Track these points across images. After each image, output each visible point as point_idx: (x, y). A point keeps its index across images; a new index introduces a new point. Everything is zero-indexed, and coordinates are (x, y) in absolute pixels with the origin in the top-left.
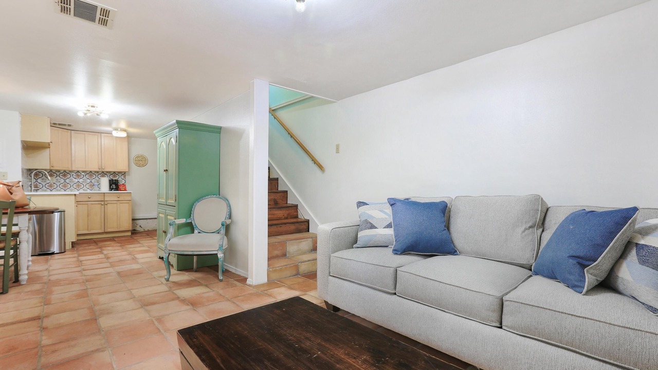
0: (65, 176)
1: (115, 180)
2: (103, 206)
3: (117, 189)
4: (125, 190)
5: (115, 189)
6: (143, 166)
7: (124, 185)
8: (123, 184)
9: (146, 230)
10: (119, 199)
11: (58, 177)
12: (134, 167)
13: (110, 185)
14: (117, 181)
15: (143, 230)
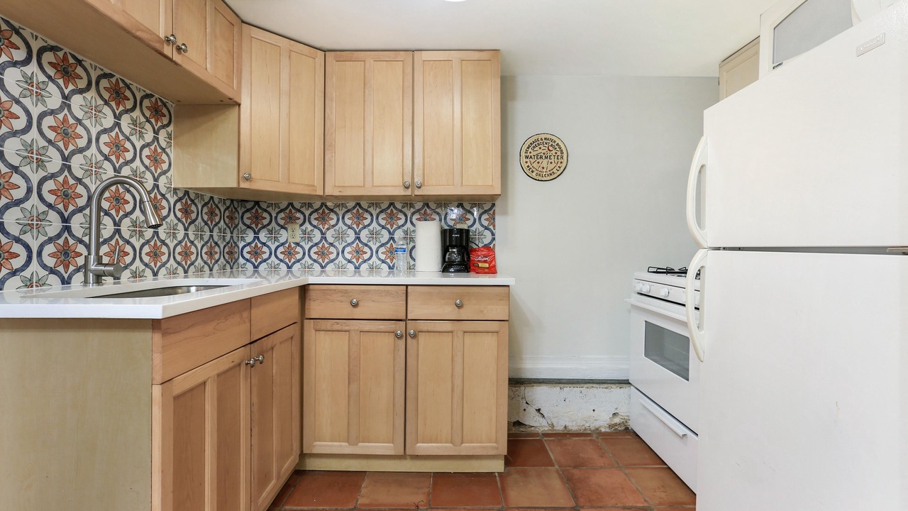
0: (323, 219)
1: (460, 231)
2: (402, 342)
3: (466, 266)
4: (492, 270)
5: (460, 264)
6: (553, 176)
7: (489, 249)
8: (487, 247)
9: (559, 427)
10: (464, 314)
11: (307, 224)
12: (520, 181)
13: (445, 250)
14: (465, 233)
15: (546, 429)
